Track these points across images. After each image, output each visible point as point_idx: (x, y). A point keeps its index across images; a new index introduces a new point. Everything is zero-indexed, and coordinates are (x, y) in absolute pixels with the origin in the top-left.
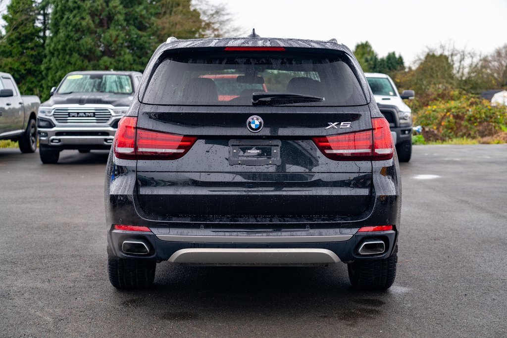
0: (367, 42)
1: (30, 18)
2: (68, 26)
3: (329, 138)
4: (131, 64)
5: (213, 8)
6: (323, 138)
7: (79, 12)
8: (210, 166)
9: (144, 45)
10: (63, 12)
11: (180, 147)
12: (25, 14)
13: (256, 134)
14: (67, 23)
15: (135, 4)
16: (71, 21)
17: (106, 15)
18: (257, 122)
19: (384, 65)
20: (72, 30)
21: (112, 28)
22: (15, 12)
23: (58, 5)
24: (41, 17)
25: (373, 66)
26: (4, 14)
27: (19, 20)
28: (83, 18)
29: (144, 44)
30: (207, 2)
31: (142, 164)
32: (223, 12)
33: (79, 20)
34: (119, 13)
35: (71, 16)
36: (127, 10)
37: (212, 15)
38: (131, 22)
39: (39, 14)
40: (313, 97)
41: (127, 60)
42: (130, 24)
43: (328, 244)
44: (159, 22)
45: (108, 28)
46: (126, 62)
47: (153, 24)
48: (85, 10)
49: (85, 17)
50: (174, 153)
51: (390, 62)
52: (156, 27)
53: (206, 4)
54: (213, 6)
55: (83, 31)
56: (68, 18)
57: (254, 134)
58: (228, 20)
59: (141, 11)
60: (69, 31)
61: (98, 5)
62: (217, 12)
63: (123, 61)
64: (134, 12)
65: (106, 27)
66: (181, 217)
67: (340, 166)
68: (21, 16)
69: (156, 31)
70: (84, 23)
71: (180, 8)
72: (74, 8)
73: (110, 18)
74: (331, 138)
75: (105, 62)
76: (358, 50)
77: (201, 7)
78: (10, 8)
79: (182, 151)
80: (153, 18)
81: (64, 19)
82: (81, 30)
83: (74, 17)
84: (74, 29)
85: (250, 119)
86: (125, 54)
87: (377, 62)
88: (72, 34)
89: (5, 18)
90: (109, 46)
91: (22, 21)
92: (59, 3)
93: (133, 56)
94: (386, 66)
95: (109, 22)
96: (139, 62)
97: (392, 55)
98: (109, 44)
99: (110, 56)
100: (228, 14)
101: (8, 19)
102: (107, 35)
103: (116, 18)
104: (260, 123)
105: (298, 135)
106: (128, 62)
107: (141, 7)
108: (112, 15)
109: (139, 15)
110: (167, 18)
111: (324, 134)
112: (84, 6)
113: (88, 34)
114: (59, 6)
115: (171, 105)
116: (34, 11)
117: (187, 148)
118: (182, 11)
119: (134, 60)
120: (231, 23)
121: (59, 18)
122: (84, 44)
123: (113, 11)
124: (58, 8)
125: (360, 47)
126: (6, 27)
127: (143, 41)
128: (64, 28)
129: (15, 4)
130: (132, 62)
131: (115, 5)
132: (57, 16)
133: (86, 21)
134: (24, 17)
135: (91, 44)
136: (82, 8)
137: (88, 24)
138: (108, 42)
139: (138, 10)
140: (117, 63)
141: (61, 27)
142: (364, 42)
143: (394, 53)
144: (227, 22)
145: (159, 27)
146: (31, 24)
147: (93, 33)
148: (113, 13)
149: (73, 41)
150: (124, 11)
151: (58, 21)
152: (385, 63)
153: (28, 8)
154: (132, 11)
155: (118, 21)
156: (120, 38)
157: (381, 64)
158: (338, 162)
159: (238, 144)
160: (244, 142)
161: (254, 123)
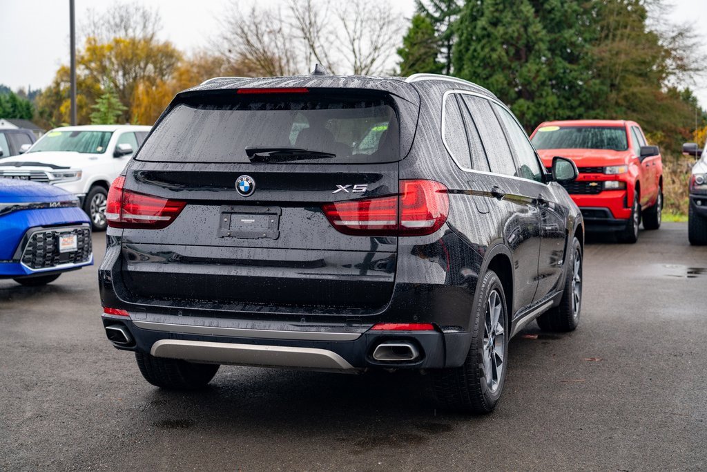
1: (429, 52)
2: (474, 60)
3: (338, 206)
4: (556, 109)
5: (675, 29)
7: (489, 42)
8: (197, 238)
9: (574, 83)
10: (469, 41)
11: (164, 214)
12: (424, 47)
13: (248, 199)
14: (474, 57)
15: (564, 28)
16: (479, 54)
17: (523, 44)
18: (246, 184)
20: (479, 66)
21: (531, 61)
22: (413, 45)
23: (462, 33)
24: (444, 50)
26: (399, 48)
27: (417, 55)
28: (493, 50)
29: (574, 81)
30: (666, 20)
31: (128, 233)
32: (688, 34)
33: (489, 52)
34: (541, 40)
35: (479, 48)
36: (553, 36)
37: (674, 38)
38: (558, 52)
39: (443, 46)
40: (320, 151)
41: (549, 103)
42: (556, 55)
43: (328, 343)
44: (596, 50)
45: (527, 61)
46: (548, 107)
47: (587, 53)
48: (497, 39)
49: (496, 48)
52: (592, 57)
53: (665, 24)
54: (675, 26)
55: (493, 67)
56: (475, 50)
57: (244, 199)
58: (694, 44)
59: (571, 36)
60: (476, 67)
61: (514, 32)
62: (681, 34)
63: (545, 105)
64: (561, 39)
65: (523, 60)
66: (165, 300)
68: (419, 49)
69: (591, 63)
70: (495, 56)
71: (628, 31)
72: (483, 37)
73: (529, 47)
74: (340, 205)
75: (520, 107)
77: (658, 28)
78: (406, 39)
79: (168, 218)
80: (587, 46)
81: (470, 52)
82: (491, 64)
83: (483, 48)
84: (482, 64)
85: (239, 180)
86: (547, 94)
88: (479, 70)
89: (400, 52)
90: (526, 85)
91: (420, 55)
92: (465, 31)
93: (558, 97)
95: (528, 53)
96: (568, 105)
98: (526, 83)
99: (528, 99)
100: (696, 36)
101: (403, 54)
102: (524, 70)
103: (536, 47)
104: (251, 184)
105: (297, 200)
106: (551, 107)
107: (572, 31)
108: (531, 44)
109: (569, 41)
110: (607, 45)
111: (331, 200)
112: (496, 33)
113: (500, 70)
114: (465, 35)
115: (159, 162)
116: (436, 42)
117: (174, 215)
118: (629, 35)
119: (560, 104)
120: (700, 48)
121: (464, 50)
122: (495, 82)
123: (534, 38)
124: (463, 38)
126: (400, 64)
127: (573, 78)
128: (469, 63)
129: (412, 34)
130: (557, 106)
131: (535, 30)
132: (462, 47)
133: (498, 53)
134: (422, 51)
135: (502, 84)
136: (492, 36)
137: (499, 57)
138: (525, 79)
139: (566, 35)
140: (536, 107)
141: (465, 62)
144: (694, 47)
145: (595, 58)
146: (432, 60)
147: (505, 68)
148: (532, 41)
149: (480, 79)
150: (548, 38)
151: (462, 55)
153: (428, 39)
154: (560, 36)
155: (539, 51)
156: (541, 74)
158: (350, 237)
159: (230, 211)
160: (237, 209)
161: (243, 185)
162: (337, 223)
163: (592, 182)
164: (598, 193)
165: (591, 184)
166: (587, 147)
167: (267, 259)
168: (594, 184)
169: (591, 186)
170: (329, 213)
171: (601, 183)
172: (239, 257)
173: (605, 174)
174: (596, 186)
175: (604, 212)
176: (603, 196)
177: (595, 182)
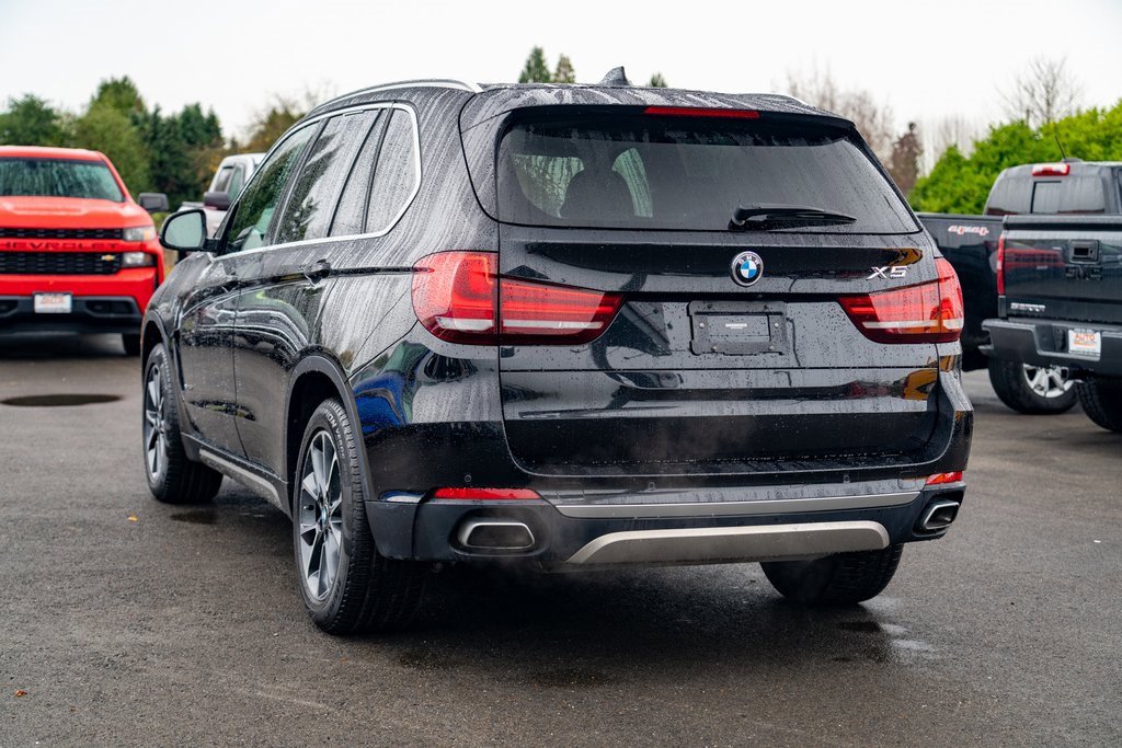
0: (125, 79)
3: (874, 299)
6: (863, 299)
11: (596, 317)
13: (749, 290)
18: (753, 266)
19: (176, 133)
25: (151, 135)
40: (840, 214)
50: (585, 330)
51: (188, 126)
57: (744, 290)
67: (888, 352)
74: (876, 297)
76: (106, 97)
79: (598, 325)
85: (738, 259)
87: (159, 127)
94: (179, 136)
97: (192, 110)
104: (758, 266)
105: (822, 291)
111: (865, 290)
125: (110, 91)
142: (119, 78)
143: (197, 107)
152: (178, 128)
157: (169, 132)
158: (884, 345)
159: (707, 310)
160: (717, 306)
161: (747, 267)
162: (868, 325)
163: (105, 254)
164: (116, 273)
165: (104, 258)
166: (59, 195)
167: (777, 386)
168: (109, 258)
169: (105, 261)
170: (855, 309)
171: (120, 255)
172: (734, 386)
173: (126, 240)
174: (112, 261)
175: (127, 304)
176: (125, 277)
177: (112, 254)
